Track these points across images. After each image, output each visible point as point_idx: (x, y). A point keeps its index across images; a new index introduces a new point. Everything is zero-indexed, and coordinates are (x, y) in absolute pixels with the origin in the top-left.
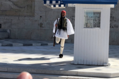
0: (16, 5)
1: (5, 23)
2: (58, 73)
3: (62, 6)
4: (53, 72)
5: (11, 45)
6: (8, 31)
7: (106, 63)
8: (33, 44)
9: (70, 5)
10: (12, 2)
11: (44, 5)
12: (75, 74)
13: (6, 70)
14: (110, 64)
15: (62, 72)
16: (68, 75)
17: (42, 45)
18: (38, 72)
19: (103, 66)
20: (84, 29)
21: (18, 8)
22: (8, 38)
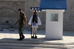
0: (16, 12)
1: (10, 21)
2: (39, 43)
3: (39, 11)
4: (36, 43)
5: (14, 31)
6: (12, 24)
7: (62, 38)
8: (24, 30)
9: (43, 10)
10: (14, 11)
11: (31, 10)
12: (47, 43)
13: (12, 42)
14: (63, 39)
15: (40, 43)
16: (43, 44)
17: (28, 31)
18: (28, 43)
19: (60, 40)
20: (50, 22)
21: (17, 14)
22: (12, 27)
